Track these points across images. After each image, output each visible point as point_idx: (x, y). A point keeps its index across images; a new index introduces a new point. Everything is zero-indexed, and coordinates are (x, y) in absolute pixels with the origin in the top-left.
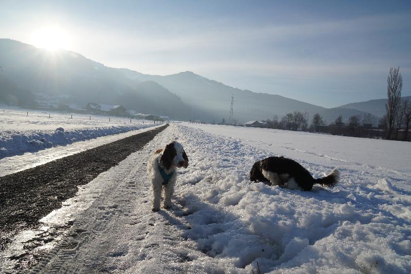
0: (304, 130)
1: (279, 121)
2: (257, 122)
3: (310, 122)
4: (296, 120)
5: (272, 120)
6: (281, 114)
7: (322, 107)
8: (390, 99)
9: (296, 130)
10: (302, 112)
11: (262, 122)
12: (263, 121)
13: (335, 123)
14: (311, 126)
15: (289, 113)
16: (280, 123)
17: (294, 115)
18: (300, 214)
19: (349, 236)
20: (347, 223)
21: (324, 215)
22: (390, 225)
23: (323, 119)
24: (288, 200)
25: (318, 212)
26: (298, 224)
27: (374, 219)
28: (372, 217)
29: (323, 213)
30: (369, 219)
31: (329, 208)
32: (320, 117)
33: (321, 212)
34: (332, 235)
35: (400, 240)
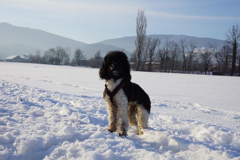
0: (67, 64)
1: (42, 55)
2: (18, 57)
3: (72, 57)
4: (58, 55)
5: (34, 54)
6: (43, 49)
7: (83, 43)
8: (138, 36)
9: (59, 64)
10: (64, 47)
11: (23, 57)
12: (25, 56)
13: (94, 57)
14: (73, 60)
15: (51, 47)
16: (43, 58)
17: (56, 50)
18: (19, 141)
19: (63, 155)
20: (66, 144)
21: (46, 139)
22: (101, 139)
23: (84, 54)
24: (13, 129)
25: (39, 136)
26: (15, 152)
27: (92, 136)
28: (90, 134)
29: (46, 137)
30: (87, 137)
31: (54, 132)
32: (82, 52)
33: (43, 137)
34: (46, 157)
35: (105, 151)
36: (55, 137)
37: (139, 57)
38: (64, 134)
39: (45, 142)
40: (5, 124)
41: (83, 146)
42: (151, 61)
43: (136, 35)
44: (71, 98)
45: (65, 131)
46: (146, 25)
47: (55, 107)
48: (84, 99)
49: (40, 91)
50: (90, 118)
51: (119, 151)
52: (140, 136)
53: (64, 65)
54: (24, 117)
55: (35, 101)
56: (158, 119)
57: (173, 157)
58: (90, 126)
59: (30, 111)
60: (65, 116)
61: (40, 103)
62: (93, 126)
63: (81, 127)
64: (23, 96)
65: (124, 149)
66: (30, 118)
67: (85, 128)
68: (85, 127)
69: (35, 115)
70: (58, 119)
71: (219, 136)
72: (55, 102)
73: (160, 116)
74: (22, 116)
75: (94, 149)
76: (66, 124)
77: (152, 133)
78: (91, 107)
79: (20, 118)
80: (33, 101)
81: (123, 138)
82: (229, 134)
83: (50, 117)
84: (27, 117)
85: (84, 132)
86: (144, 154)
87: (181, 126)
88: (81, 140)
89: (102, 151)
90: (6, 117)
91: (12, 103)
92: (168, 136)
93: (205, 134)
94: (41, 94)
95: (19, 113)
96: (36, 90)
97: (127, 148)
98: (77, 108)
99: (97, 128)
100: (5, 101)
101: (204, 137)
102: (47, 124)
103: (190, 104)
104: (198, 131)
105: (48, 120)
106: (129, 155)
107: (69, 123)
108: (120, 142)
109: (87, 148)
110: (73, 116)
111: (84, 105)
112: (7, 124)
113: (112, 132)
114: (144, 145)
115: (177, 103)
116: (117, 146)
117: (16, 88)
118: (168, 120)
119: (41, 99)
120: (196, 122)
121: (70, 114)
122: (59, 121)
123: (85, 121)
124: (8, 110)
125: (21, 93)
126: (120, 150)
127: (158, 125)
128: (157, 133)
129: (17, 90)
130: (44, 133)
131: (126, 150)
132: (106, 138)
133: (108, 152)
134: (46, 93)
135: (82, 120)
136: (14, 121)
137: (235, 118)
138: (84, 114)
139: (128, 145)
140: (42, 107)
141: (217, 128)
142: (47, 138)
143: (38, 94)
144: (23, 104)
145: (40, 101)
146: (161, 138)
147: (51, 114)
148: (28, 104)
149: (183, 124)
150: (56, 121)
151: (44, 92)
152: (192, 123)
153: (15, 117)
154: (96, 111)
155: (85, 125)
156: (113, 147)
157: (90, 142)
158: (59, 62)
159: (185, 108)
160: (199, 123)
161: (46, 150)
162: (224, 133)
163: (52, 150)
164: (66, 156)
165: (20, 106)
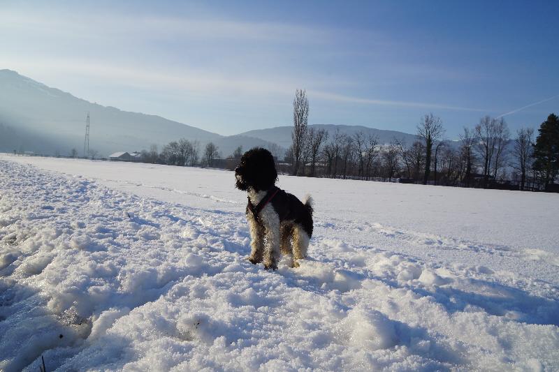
0: (194, 164)
1: (159, 152)
2: (127, 154)
3: (201, 155)
4: (182, 151)
5: (148, 151)
6: (161, 143)
7: (218, 135)
8: (296, 126)
9: (183, 165)
10: (190, 140)
11: (134, 155)
12: (136, 153)
13: (233, 156)
14: (203, 159)
15: (173, 141)
16: (161, 155)
17: (179, 144)
18: (124, 274)
19: (185, 295)
20: (189, 279)
21: (161, 272)
22: (239, 273)
23: (218, 151)
24: (117, 257)
25: (153, 268)
26: (119, 289)
27: (226, 269)
28: (224, 266)
29: (161, 269)
30: (219, 270)
31: (173, 261)
32: (215, 148)
33: (157, 268)
34: (162, 296)
35: (243, 290)
36: (174, 269)
37: (297, 156)
38: (187, 265)
39: (160, 276)
40: (105, 249)
41: (213, 283)
42: (314, 162)
43: (293, 125)
44: (198, 213)
45: (189, 261)
46: (307, 111)
47: (176, 226)
48: (217, 216)
49: (156, 203)
50: (224, 242)
51: (263, 290)
52: (296, 270)
53: (190, 166)
54: (132, 240)
55: (148, 217)
56: (321, 244)
57: (340, 298)
58: (225, 255)
59: (140, 232)
60: (190, 240)
61: (155, 221)
62: (228, 254)
63: (210, 256)
64: (132, 210)
65: (271, 288)
66: (140, 241)
67: (216, 258)
68: (217, 255)
69: (148, 238)
70: (178, 244)
71: (404, 268)
72: (176, 220)
73: (325, 241)
74: (129, 239)
75: (228, 287)
76: (190, 251)
77: (311, 265)
78: (226, 227)
79: (127, 241)
80: (145, 217)
81: (270, 272)
82: (418, 266)
83: (168, 241)
84: (136, 240)
85: (215, 262)
86: (299, 295)
87: (353, 254)
88: (211, 274)
89: (240, 289)
90: (107, 239)
91: (115, 220)
92: (334, 269)
93: (386, 265)
94: (157, 208)
95: (125, 235)
96: (150, 201)
97: (275, 287)
98: (207, 228)
99: (233, 258)
100: (107, 216)
101: (384, 270)
102: (163, 251)
103: (366, 223)
104: (377, 261)
105: (166, 244)
106: (277, 296)
107: (194, 249)
108: (266, 277)
109: (219, 285)
110: (200, 240)
111: (216, 224)
112: (109, 249)
113: (255, 264)
114: (300, 281)
115: (350, 222)
116: (261, 283)
117: (123, 197)
118: (336, 246)
119: (156, 215)
120: (374, 249)
121: (196, 236)
122: (181, 246)
123: (216, 248)
124: (111, 230)
125: (130, 205)
126: (266, 289)
127: (321, 254)
128: (318, 265)
129: (123, 201)
130: (159, 264)
131: (274, 289)
132: (246, 272)
133: (248, 291)
134: (163, 206)
135: (213, 246)
136: (119, 245)
137: (427, 243)
138: (217, 238)
139: (276, 281)
140: (157, 226)
141: (402, 257)
142: (163, 270)
143: (152, 207)
144: (131, 221)
145: (154, 217)
146: (324, 272)
147: (169, 236)
148: (137, 222)
149: (356, 252)
150: (176, 247)
151: (160, 204)
152: (369, 251)
153: (120, 239)
154: (233, 232)
155: (217, 253)
156: (256, 284)
157: (223, 277)
158: (184, 162)
159: (360, 229)
160: (378, 251)
161: (162, 286)
162: (412, 264)
163: (170, 288)
164: (189, 297)
165: (126, 225)
